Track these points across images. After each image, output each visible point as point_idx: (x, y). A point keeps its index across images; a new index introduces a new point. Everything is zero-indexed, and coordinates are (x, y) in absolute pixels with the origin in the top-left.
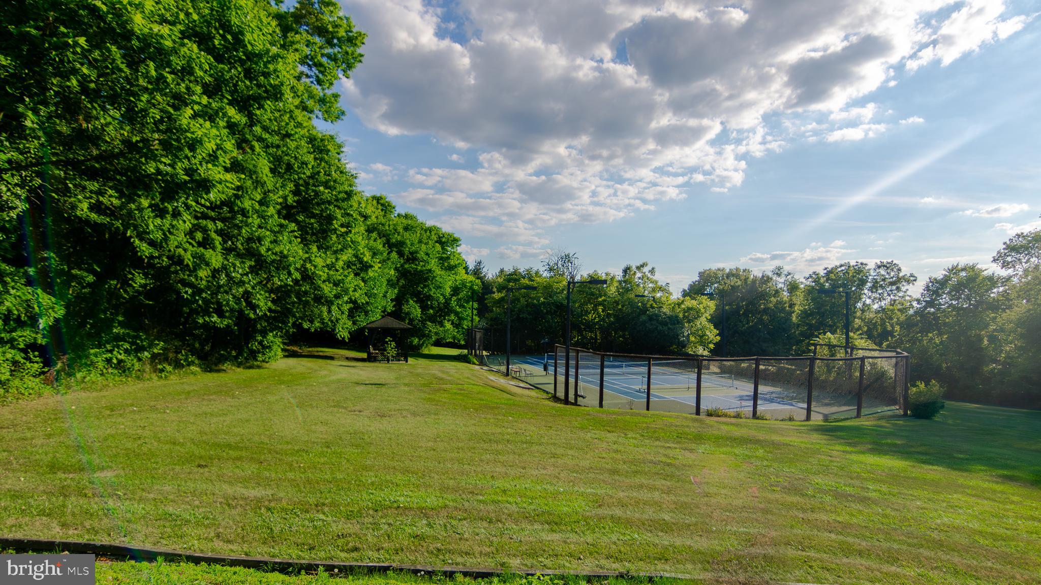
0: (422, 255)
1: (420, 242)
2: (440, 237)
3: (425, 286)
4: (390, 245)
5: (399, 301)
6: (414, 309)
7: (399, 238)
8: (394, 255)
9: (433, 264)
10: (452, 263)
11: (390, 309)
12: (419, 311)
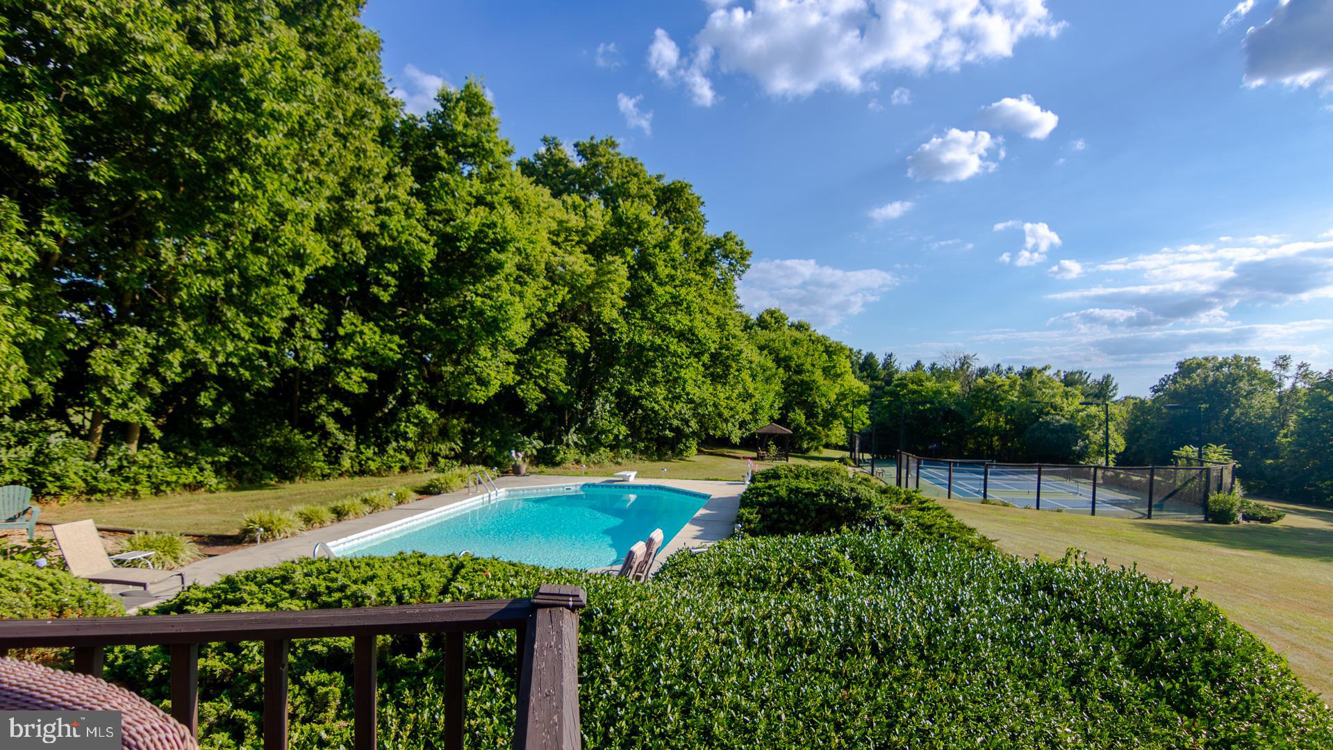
0: (808, 366)
1: (807, 354)
2: (826, 346)
3: (810, 395)
4: (779, 361)
5: (787, 408)
6: (799, 416)
7: (787, 353)
8: (781, 370)
9: (818, 375)
10: (839, 372)
11: (776, 417)
12: (803, 417)
